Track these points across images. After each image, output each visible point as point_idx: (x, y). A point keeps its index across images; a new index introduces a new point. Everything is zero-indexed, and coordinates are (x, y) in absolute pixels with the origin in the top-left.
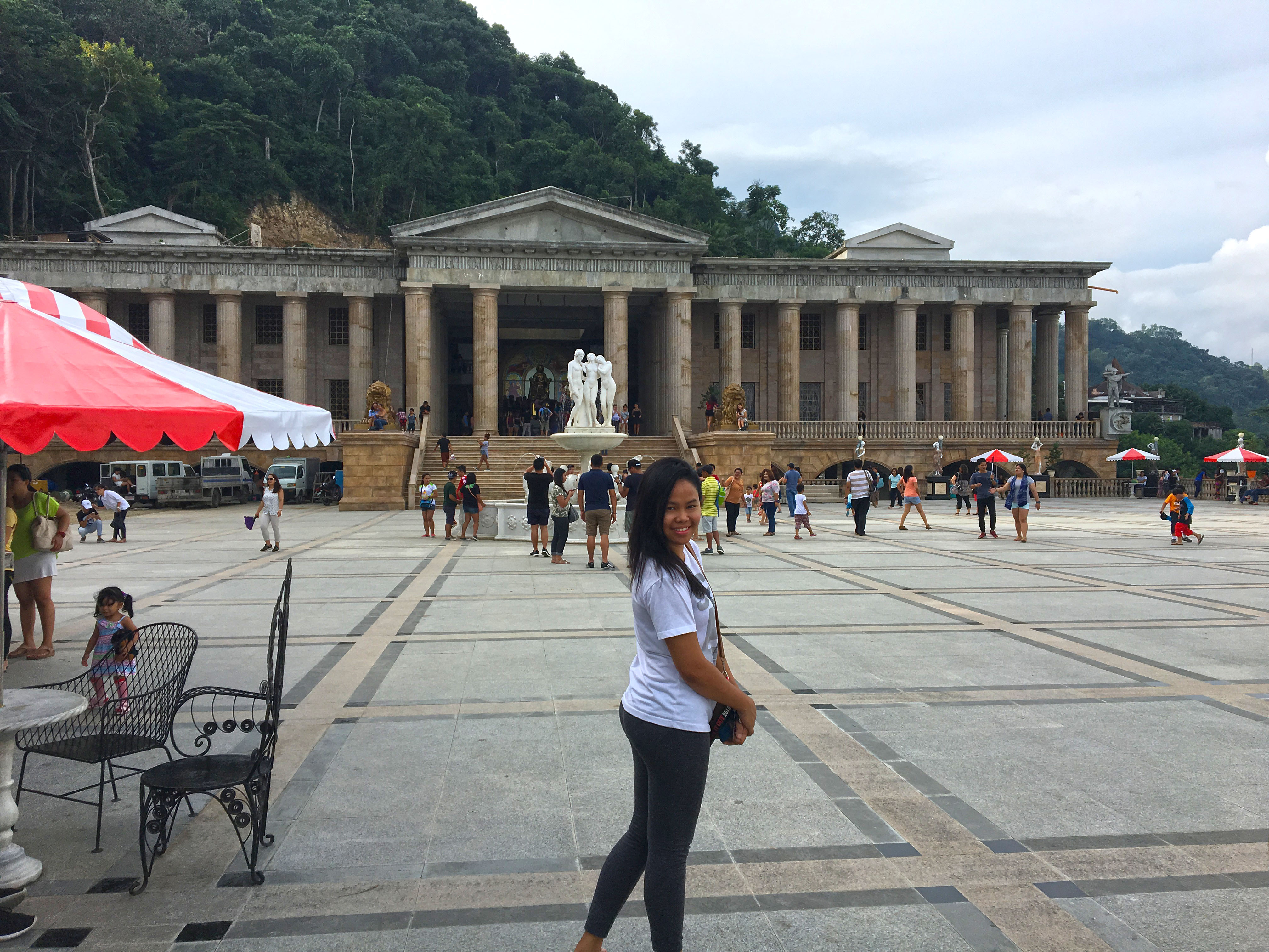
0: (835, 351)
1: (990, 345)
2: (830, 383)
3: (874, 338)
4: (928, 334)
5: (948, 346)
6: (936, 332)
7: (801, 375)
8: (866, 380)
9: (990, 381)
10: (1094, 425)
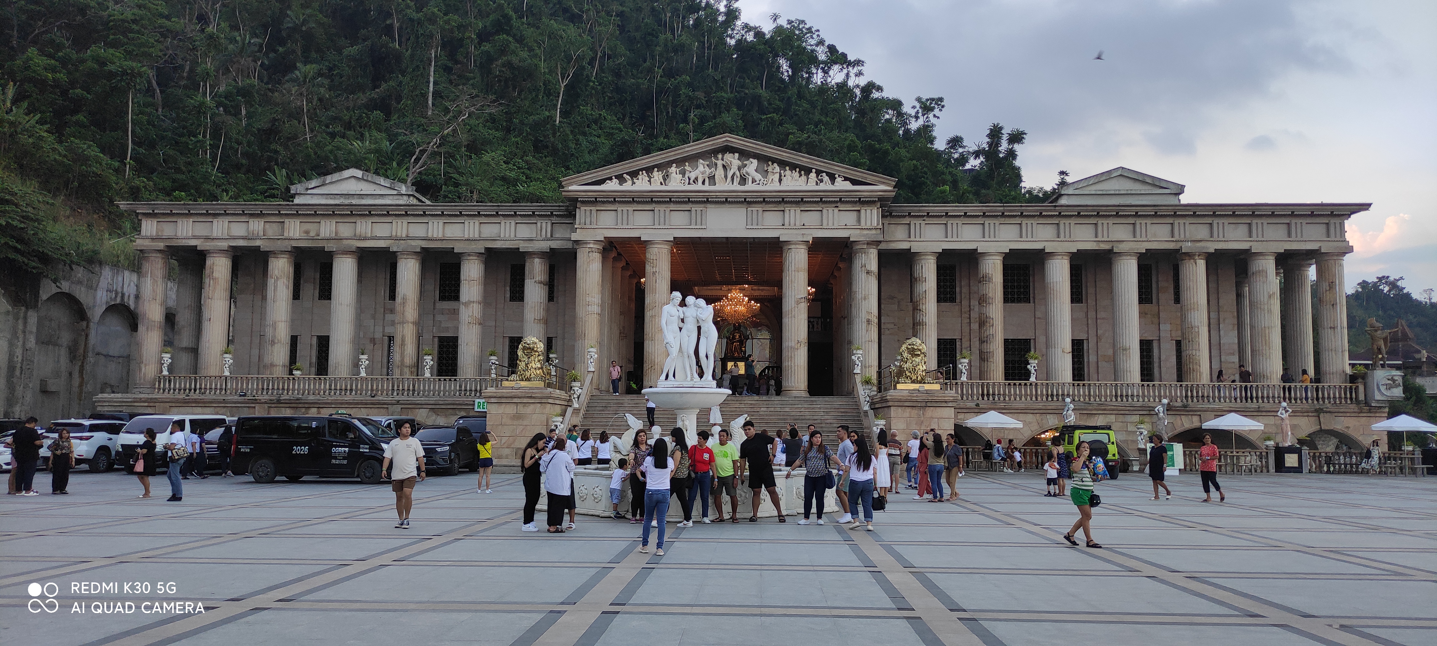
0: (1046, 305)
1: (1228, 299)
2: (1041, 340)
3: (1091, 290)
4: (1154, 286)
5: (1177, 300)
6: (1162, 283)
7: (1005, 329)
8: (1082, 336)
9: (1230, 338)
10: (1357, 388)
